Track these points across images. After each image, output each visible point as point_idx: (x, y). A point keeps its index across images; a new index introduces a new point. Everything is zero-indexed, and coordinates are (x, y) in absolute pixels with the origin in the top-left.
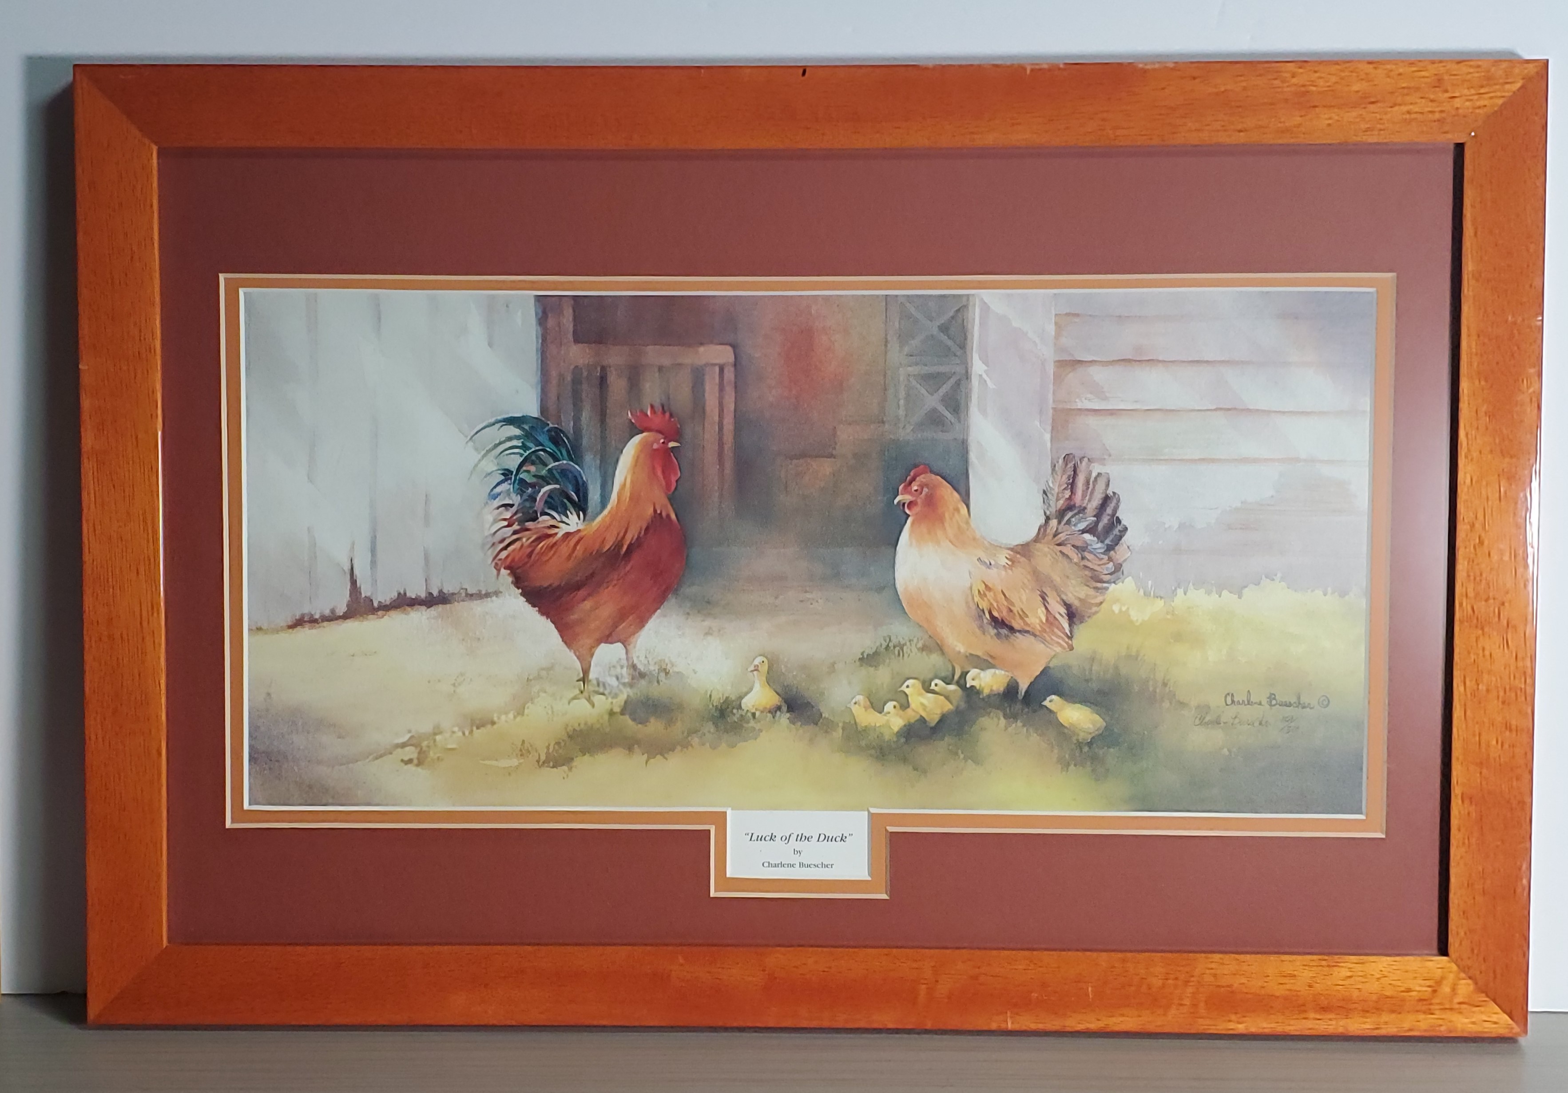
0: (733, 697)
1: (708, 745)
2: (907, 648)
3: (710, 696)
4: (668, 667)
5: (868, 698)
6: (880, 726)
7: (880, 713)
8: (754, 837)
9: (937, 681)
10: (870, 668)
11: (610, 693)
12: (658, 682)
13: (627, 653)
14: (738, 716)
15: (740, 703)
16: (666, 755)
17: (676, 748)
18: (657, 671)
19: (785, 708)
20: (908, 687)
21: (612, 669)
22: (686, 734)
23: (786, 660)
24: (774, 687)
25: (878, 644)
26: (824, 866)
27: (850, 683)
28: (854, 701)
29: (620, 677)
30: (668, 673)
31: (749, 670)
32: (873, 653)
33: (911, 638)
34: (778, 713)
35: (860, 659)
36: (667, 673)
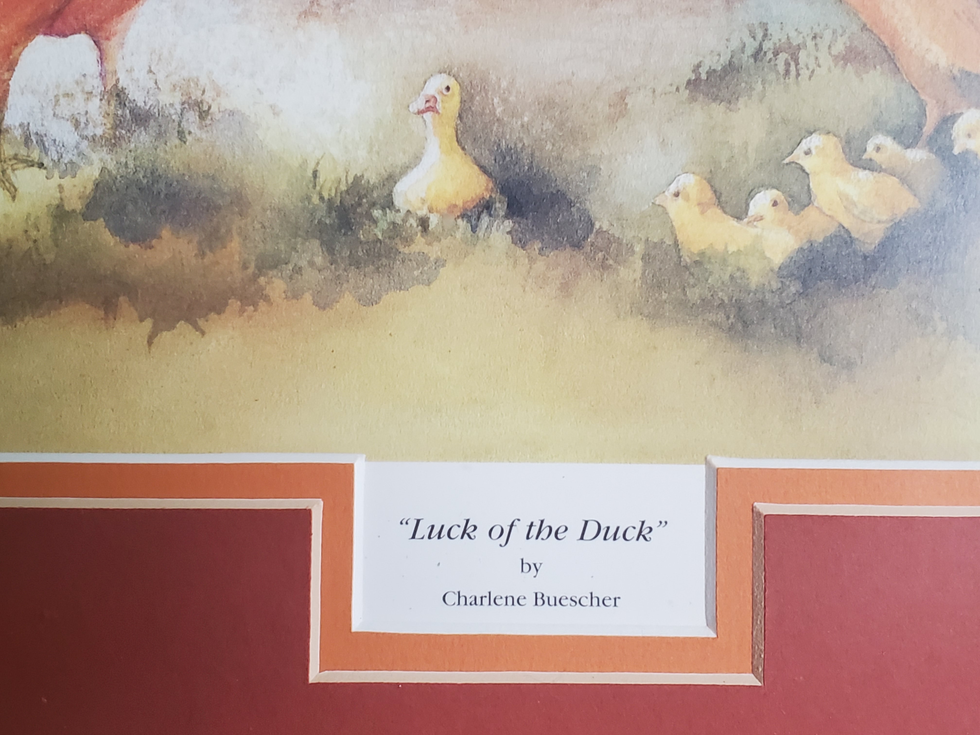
0: (372, 177)
1: (308, 297)
2: (808, 55)
3: (315, 174)
4: (208, 97)
5: (709, 181)
6: (739, 252)
7: (739, 218)
8: (423, 530)
9: (880, 139)
10: (714, 105)
11: (56, 163)
12: (181, 134)
13: (102, 59)
14: (383, 225)
15: (390, 195)
16: (201, 322)
17: (226, 304)
18: (178, 107)
19: (500, 207)
20: (808, 153)
21: (62, 101)
22: (251, 269)
23: (504, 84)
24: (476, 152)
25: (735, 44)
26: (595, 601)
27: (663, 143)
28: (673, 188)
29: (83, 120)
30: (207, 112)
31: (414, 108)
32: (724, 69)
33: (817, 30)
34: (485, 219)
35: (689, 82)
36: (203, 114)
